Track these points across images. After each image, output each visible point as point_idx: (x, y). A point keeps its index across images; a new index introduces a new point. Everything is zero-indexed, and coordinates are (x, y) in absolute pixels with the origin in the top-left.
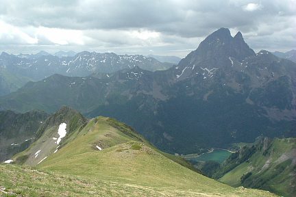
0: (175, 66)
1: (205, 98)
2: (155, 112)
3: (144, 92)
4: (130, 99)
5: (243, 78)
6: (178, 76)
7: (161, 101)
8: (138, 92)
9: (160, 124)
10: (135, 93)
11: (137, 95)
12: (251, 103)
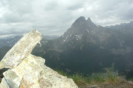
0: (62, 36)
1: (81, 48)
2: (59, 59)
3: (51, 49)
4: (44, 53)
5: (96, 37)
6: (64, 40)
7: (60, 53)
8: (48, 50)
9: (63, 64)
10: (47, 50)
11: (48, 51)
12: (103, 48)
